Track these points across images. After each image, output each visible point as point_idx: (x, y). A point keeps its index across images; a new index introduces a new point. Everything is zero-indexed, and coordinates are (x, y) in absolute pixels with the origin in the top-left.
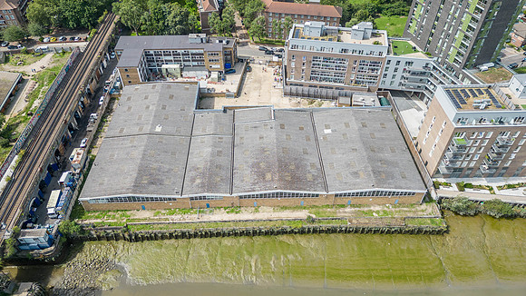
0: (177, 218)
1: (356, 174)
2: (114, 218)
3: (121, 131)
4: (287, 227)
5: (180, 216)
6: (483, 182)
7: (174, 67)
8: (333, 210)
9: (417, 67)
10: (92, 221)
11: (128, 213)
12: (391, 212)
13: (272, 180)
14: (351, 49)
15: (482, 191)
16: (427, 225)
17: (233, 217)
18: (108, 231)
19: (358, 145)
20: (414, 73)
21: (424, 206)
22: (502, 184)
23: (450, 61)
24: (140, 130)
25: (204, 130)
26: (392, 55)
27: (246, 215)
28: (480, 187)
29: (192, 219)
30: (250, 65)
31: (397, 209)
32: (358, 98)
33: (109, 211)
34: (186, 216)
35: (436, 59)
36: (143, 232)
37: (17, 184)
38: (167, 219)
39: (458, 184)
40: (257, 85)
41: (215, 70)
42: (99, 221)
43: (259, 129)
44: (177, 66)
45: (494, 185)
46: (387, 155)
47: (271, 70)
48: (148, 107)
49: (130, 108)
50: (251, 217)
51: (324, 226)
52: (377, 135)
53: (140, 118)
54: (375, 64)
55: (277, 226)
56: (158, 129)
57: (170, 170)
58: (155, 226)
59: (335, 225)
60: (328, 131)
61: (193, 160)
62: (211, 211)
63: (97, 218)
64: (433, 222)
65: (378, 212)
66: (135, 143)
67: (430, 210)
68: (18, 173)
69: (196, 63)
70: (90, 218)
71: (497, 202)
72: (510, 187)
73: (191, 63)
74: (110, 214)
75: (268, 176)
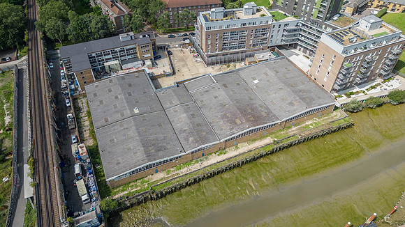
0: (184, 170)
1: (291, 104)
2: (137, 187)
3: (106, 120)
4: (263, 152)
5: (186, 169)
6: (357, 89)
7: (114, 63)
8: (285, 132)
9: (292, 27)
10: (122, 194)
11: (146, 179)
12: (319, 122)
13: (242, 123)
14: (247, 22)
15: (360, 94)
16: (343, 123)
17: (223, 157)
18: (139, 197)
19: (282, 85)
20: (290, 31)
21: (335, 113)
22: (367, 87)
23: (314, 18)
24: (122, 115)
25: (171, 103)
26: (274, 22)
27: (231, 153)
28: (357, 93)
29: (196, 167)
30: (169, 49)
31: (322, 119)
32: (259, 56)
33: (130, 183)
34: (190, 167)
35: (302, 19)
36: (165, 189)
37: (42, 186)
38: (178, 174)
39: (346, 95)
40: (182, 63)
41: (147, 58)
42: (126, 192)
43: (210, 92)
44: (116, 62)
45: (363, 89)
46: (301, 87)
47: (187, 50)
48: (117, 97)
49: (101, 102)
50: (236, 153)
51: (285, 143)
52: (288, 76)
53: (115, 107)
54: (265, 30)
55: (256, 153)
56: (136, 111)
57: (165, 138)
58: (173, 181)
59: (292, 141)
60: (256, 82)
61: (177, 126)
62: (206, 158)
63: (123, 191)
64: (345, 121)
65: (311, 125)
66: (125, 126)
67: (339, 114)
68: (37, 177)
69: (130, 57)
70: (118, 192)
71: (371, 98)
72: (372, 88)
73: (127, 57)
74: (131, 184)
75: (238, 121)
